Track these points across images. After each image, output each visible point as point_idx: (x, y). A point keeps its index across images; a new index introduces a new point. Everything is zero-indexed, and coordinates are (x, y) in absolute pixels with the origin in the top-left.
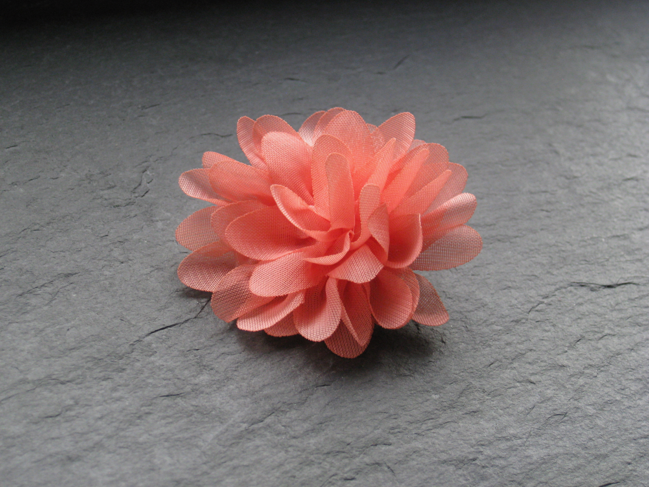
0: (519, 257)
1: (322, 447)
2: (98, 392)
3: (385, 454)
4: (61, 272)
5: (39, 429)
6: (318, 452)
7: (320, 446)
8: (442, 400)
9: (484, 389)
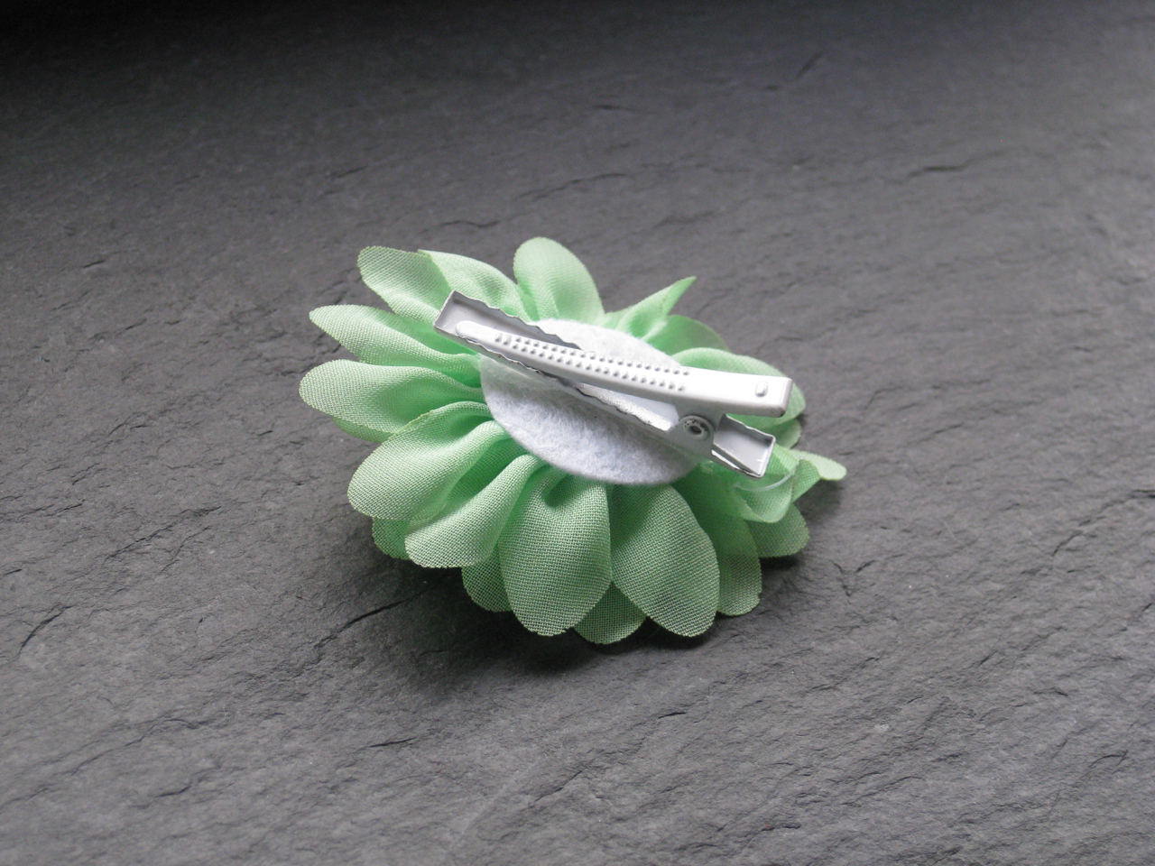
0: (1035, 443)
1: (672, 836)
2: (258, 742)
3: (788, 847)
4: (186, 508)
5: (148, 819)
6: (665, 846)
7: (667, 834)
8: (894, 734)
9: (972, 710)
